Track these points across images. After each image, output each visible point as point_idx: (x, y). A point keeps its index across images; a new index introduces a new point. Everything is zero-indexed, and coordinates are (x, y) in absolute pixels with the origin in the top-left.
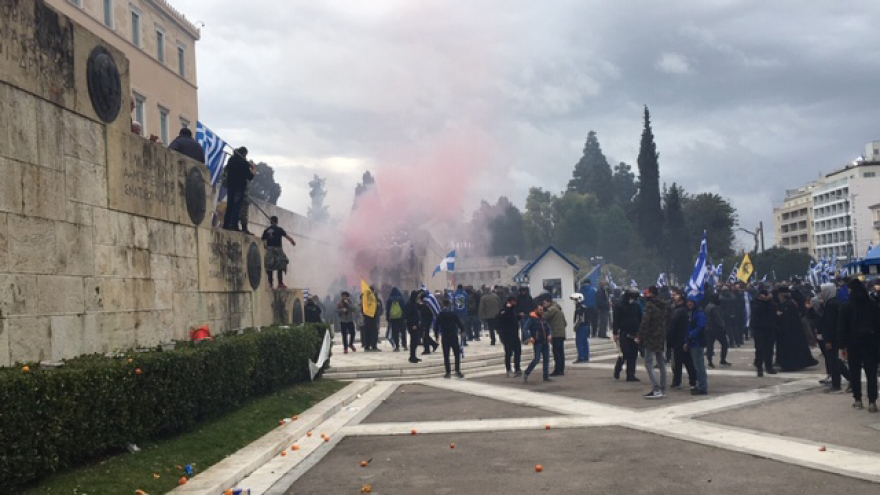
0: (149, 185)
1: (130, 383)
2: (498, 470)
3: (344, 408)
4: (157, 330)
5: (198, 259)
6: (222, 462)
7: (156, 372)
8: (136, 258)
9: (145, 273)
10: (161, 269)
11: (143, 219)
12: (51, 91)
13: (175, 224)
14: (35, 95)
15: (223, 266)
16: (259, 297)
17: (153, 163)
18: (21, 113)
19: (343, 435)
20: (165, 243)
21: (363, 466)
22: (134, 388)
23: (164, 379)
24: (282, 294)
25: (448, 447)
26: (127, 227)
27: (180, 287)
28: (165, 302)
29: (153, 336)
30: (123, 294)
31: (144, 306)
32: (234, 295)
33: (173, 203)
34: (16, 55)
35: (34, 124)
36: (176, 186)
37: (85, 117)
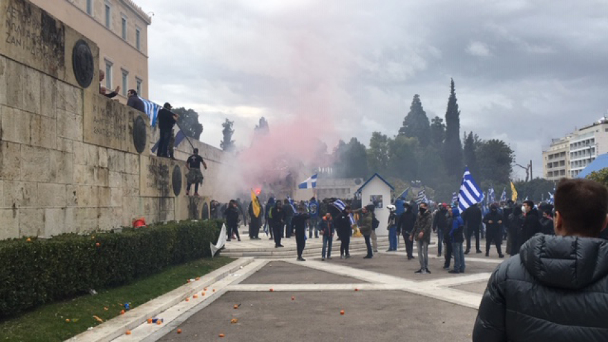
1: (92, 252)
2: (317, 313)
3: (230, 275)
4: (112, 220)
5: (140, 175)
6: (148, 303)
7: (109, 245)
8: (100, 173)
9: (105, 183)
10: (115, 182)
11: (105, 149)
12: (50, 68)
13: (125, 152)
14: (39, 71)
15: (156, 180)
16: (179, 201)
17: (113, 113)
18: (31, 82)
19: (226, 291)
20: (119, 165)
21: (235, 308)
22: (95, 255)
23: (114, 250)
25: (290, 299)
26: (95, 154)
27: (127, 193)
28: (117, 202)
29: (108, 224)
30: (91, 196)
31: (103, 203)
32: (162, 200)
33: (125, 139)
34: (29, 46)
35: (38, 89)
36: (127, 128)
37: (70, 85)
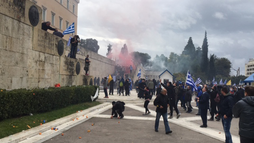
0: (46, 44)
1: (31, 97)
3: (97, 110)
4: (45, 84)
5: (60, 65)
6: (55, 121)
7: (40, 95)
8: (40, 64)
9: (43, 68)
10: (48, 68)
11: (43, 53)
12: (17, 17)
13: (53, 55)
14: (12, 18)
15: (68, 68)
16: (79, 77)
18: (7, 22)
19: (92, 117)
20: (50, 60)
21: (92, 125)
22: (32, 99)
23: (42, 97)
24: (87, 77)
25: (118, 123)
26: (38, 55)
27: (53, 72)
28: (49, 76)
29: (43, 85)
30: (35, 73)
31: (41, 76)
32: (71, 76)
33: (53, 49)
34: (7, 7)
35: (11, 26)
36: (55, 45)
37: (27, 25)
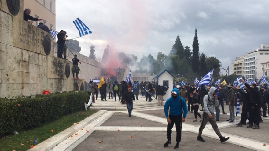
0: (29, 39)
1: (15, 109)
2: (148, 147)
3: (95, 120)
4: (30, 90)
5: (47, 67)
6: (49, 139)
7: (26, 106)
8: (23, 65)
9: (27, 70)
10: (33, 69)
11: (27, 51)
13: (39, 54)
15: (56, 70)
16: (69, 81)
17: (31, 32)
19: (95, 130)
20: (35, 60)
21: (100, 143)
22: (17, 111)
23: (29, 108)
24: (77, 80)
25: (130, 137)
26: (20, 53)
27: (40, 76)
28: (34, 81)
29: (28, 93)
30: (18, 77)
31: (25, 81)
32: (60, 80)
33: (39, 47)
36: (40, 41)
37: (5, 12)
